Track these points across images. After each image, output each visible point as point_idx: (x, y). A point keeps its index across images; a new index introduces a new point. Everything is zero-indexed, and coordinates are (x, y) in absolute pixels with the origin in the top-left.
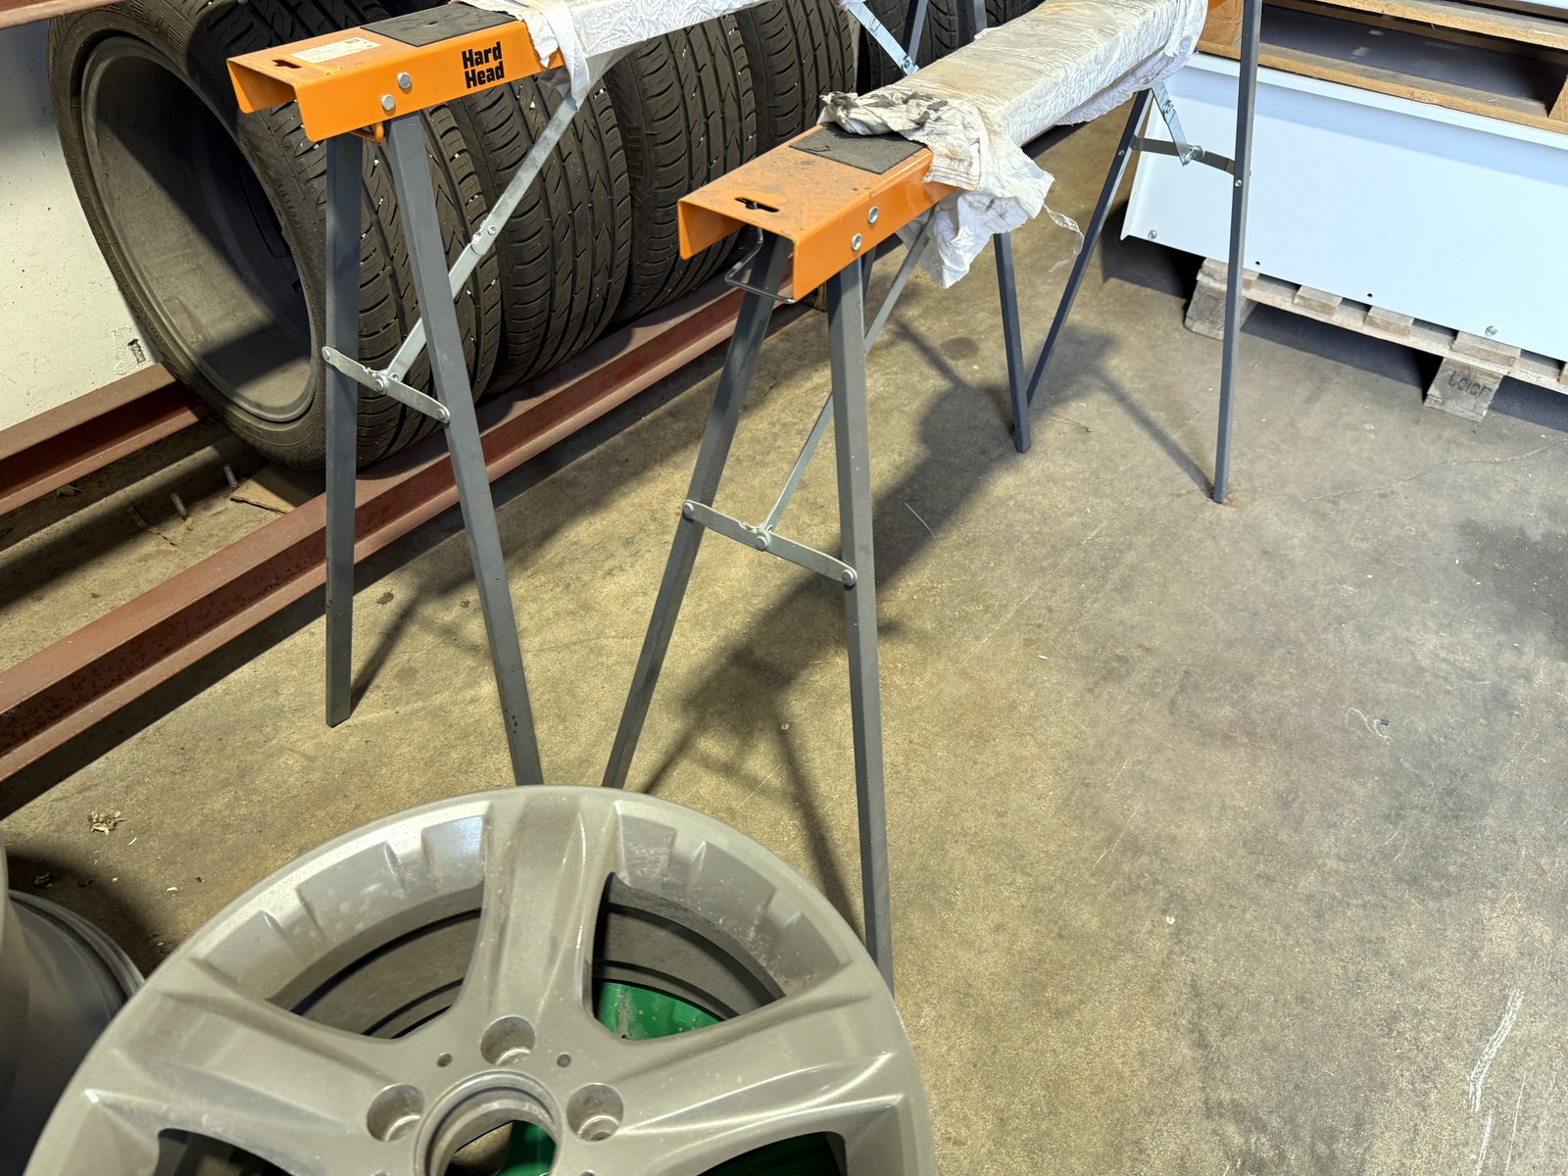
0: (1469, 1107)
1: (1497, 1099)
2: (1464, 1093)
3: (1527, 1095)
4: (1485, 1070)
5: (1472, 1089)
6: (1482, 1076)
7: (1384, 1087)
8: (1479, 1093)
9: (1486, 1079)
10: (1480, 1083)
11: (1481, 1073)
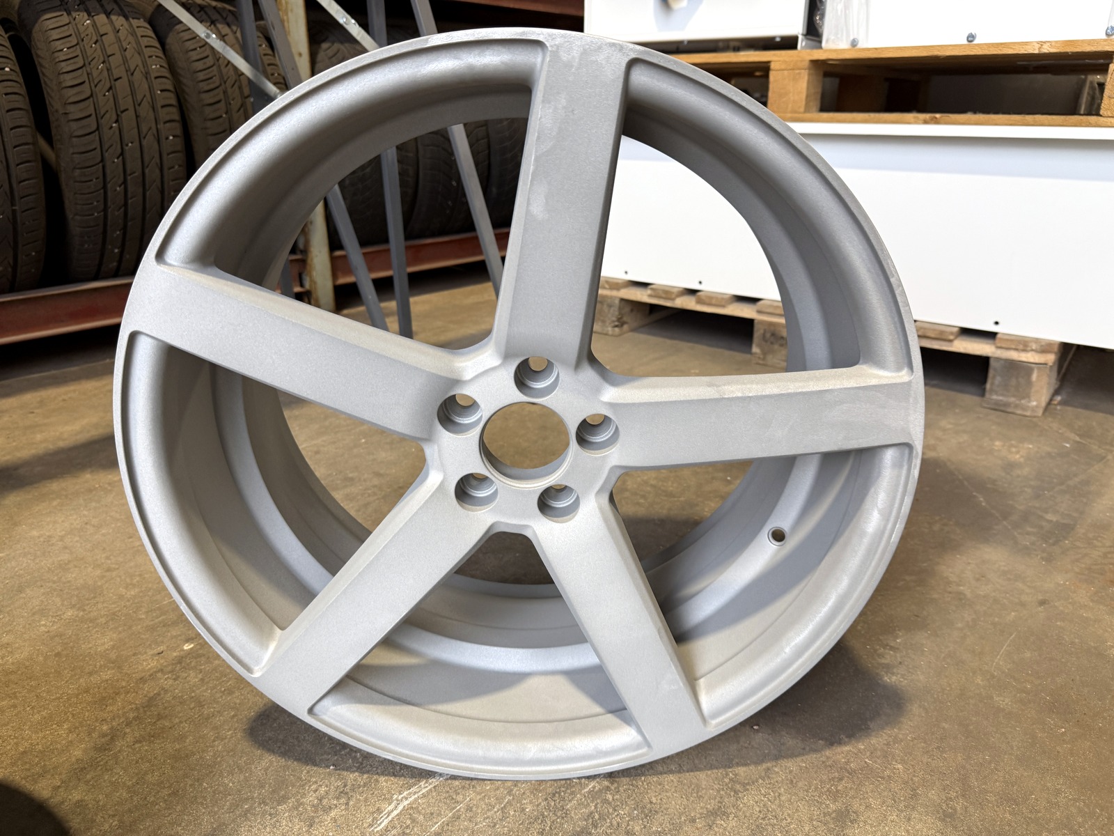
0: (371, 825)
1: (413, 820)
2: (379, 811)
3: (457, 817)
4: (424, 791)
5: (390, 808)
6: (416, 796)
7: (284, 799)
8: (395, 813)
9: (416, 800)
10: (406, 803)
11: (415, 793)
